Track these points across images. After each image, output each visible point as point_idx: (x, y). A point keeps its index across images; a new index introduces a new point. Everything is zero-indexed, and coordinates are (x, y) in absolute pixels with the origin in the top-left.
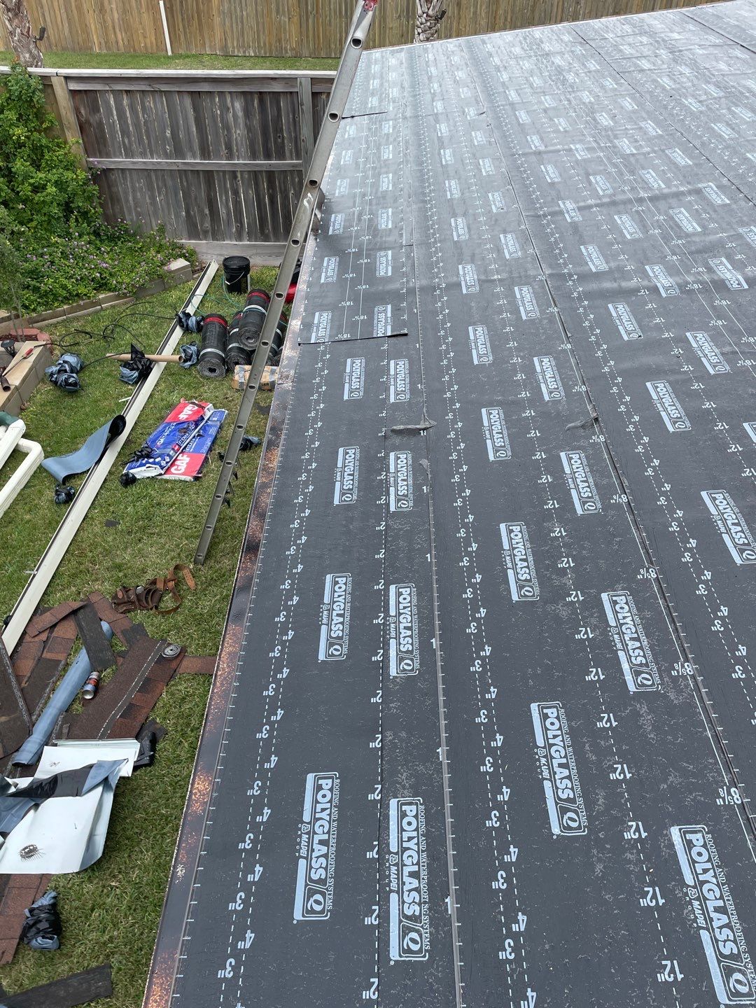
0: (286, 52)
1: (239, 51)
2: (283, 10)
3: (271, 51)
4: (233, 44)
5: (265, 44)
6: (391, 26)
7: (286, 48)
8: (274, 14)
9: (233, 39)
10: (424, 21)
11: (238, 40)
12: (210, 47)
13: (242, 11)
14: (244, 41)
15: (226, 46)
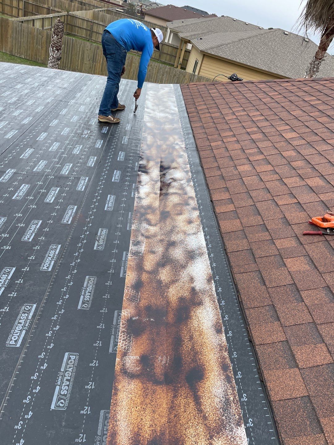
0: (39, 60)
1: (17, 54)
2: (39, 43)
3: (32, 58)
4: (15, 51)
5: (29, 55)
6: (86, 63)
7: (39, 59)
8: (35, 44)
9: (15, 49)
10: (51, 58)
11: (18, 51)
12: (5, 50)
13: (21, 39)
14: (20, 51)
15: (12, 51)
